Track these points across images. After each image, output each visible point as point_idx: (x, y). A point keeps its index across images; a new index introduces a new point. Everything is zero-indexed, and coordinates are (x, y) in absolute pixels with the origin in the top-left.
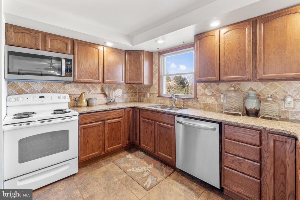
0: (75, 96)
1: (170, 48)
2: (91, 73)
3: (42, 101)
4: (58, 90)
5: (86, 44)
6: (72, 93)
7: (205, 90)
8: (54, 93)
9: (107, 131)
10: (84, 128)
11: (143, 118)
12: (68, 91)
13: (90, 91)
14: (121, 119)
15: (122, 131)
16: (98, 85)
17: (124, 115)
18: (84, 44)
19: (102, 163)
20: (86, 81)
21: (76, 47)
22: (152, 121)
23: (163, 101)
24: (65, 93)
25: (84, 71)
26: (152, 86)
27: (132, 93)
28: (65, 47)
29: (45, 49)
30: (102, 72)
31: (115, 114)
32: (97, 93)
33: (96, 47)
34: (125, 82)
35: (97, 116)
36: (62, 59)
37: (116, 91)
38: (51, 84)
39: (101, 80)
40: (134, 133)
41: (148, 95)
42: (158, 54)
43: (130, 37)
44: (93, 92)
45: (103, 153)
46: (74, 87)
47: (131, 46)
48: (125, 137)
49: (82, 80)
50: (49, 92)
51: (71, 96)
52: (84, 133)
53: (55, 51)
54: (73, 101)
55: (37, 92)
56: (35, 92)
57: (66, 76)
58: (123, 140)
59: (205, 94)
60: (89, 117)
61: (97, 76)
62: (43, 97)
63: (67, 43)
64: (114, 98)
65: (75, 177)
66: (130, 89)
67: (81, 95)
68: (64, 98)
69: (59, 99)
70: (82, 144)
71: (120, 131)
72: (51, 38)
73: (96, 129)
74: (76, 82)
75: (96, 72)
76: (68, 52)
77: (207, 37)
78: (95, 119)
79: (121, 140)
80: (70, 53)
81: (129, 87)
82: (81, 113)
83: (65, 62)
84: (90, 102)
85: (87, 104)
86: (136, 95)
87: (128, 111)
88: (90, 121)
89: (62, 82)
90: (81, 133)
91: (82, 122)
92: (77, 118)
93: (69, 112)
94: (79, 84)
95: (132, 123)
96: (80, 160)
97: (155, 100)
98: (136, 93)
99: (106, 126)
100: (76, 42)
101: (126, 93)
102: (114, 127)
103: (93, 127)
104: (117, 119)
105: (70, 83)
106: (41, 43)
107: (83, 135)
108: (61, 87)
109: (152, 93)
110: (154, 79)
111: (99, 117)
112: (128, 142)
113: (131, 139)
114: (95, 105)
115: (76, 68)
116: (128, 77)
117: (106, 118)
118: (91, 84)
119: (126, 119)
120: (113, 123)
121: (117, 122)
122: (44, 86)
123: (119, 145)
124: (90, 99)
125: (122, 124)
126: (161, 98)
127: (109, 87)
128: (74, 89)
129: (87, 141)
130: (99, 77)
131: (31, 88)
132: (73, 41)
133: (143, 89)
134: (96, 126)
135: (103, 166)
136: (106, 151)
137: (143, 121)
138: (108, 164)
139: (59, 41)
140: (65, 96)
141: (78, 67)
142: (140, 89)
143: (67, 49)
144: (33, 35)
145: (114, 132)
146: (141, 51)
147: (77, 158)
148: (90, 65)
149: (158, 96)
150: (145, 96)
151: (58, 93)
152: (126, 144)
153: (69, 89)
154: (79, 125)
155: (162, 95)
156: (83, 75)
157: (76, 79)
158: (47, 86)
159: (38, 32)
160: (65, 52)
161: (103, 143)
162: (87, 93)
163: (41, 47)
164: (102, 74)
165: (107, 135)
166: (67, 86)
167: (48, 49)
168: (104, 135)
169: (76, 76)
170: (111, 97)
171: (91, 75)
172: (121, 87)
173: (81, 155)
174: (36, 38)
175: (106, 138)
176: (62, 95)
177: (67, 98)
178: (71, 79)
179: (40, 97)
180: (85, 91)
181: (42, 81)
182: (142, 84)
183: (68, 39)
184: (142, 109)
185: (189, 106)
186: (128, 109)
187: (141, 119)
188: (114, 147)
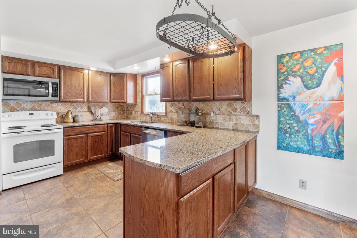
0: (62, 114)
1: (149, 72)
2: (76, 93)
3: (32, 118)
4: (46, 108)
5: (72, 69)
6: (59, 111)
7: (171, 108)
8: (42, 110)
9: (90, 143)
10: (68, 139)
11: (123, 131)
12: (56, 109)
13: (76, 109)
14: (103, 133)
15: (104, 143)
16: (84, 103)
17: (107, 129)
18: (69, 69)
19: (85, 169)
20: (71, 101)
21: (62, 72)
22: (128, 134)
23: (144, 118)
24: (53, 111)
25: (69, 92)
26: (136, 104)
27: (120, 111)
28: (52, 72)
29: (34, 75)
30: (87, 92)
31: (97, 128)
32: (83, 111)
33: (80, 71)
34: (110, 101)
35: (80, 130)
36: (49, 83)
37: (102, 109)
38: (40, 103)
39: (86, 99)
40: (117, 145)
41: (134, 112)
42: (140, 76)
43: (111, 62)
44: (79, 110)
45: (86, 161)
46: (61, 105)
47: (113, 70)
48: (108, 148)
49: (67, 100)
50: (38, 110)
51: (58, 114)
52: (68, 143)
53: (43, 76)
54: (60, 118)
55: (26, 110)
56: (25, 110)
57: (52, 96)
58: (106, 151)
59: (171, 112)
60: (74, 131)
61: (82, 96)
62: (33, 114)
63: (53, 69)
64: (100, 115)
65: (60, 177)
66: (117, 108)
67: (68, 112)
68: (51, 115)
69: (47, 116)
70: (67, 151)
71: (102, 143)
72: (39, 66)
73: (79, 140)
74: (62, 102)
75: (81, 92)
76: (54, 77)
77: (166, 67)
78: (78, 132)
79: (104, 150)
80: (56, 77)
81: (116, 105)
82: (65, 126)
83: (51, 85)
84: (76, 119)
85: (73, 121)
86: (124, 113)
87: (110, 126)
88: (73, 133)
89: (49, 101)
90: (66, 143)
91: (67, 134)
92: (62, 130)
93: (55, 126)
94: (66, 103)
95: (114, 137)
96: (65, 165)
97: (139, 117)
98: (124, 111)
99: (89, 138)
100: (61, 68)
101: (113, 111)
102: (97, 140)
103: (76, 138)
104: (100, 133)
105: (57, 102)
106: (31, 69)
107: (68, 144)
108: (48, 106)
109: (137, 111)
110: (138, 98)
111: (83, 130)
112: (111, 153)
113: (114, 150)
114: (80, 121)
115: (62, 90)
116: (112, 97)
117: (89, 131)
118: (77, 103)
119: (108, 133)
120: (96, 136)
121: (100, 135)
122: (33, 105)
123: (102, 155)
124: (76, 116)
125: (104, 137)
126: (143, 115)
127: (94, 106)
128: (61, 107)
129: (71, 150)
130: (83, 97)
131: (22, 107)
132: (60, 67)
133: (130, 107)
134: (79, 138)
135: (85, 170)
136: (89, 159)
137: (123, 134)
138: (89, 169)
139: (47, 67)
140: (53, 114)
141: (64, 88)
142: (127, 108)
143: (53, 74)
144: (23, 64)
145: (96, 144)
146: (125, 73)
147: (62, 162)
148: (75, 87)
149: (141, 113)
150: (131, 114)
151: (46, 111)
152: (108, 154)
153: (56, 107)
154: (63, 136)
155: (145, 113)
156: (69, 95)
157: (62, 98)
158: (36, 105)
159: (28, 61)
160: (52, 76)
161: (86, 152)
162: (74, 111)
163: (31, 73)
164: (87, 94)
165: (90, 146)
166: (54, 105)
167: (37, 75)
168: (87, 146)
169: (62, 96)
170: (97, 114)
171: (76, 95)
172: (108, 105)
173: (65, 161)
174: (27, 66)
175: (89, 149)
176: (50, 113)
177: (54, 115)
178: (58, 99)
179: (30, 114)
180: (71, 109)
181: (32, 101)
182: (125, 102)
183: (54, 65)
184: (123, 124)
185: (162, 121)
186: (110, 124)
187: (122, 133)
188: (97, 156)
